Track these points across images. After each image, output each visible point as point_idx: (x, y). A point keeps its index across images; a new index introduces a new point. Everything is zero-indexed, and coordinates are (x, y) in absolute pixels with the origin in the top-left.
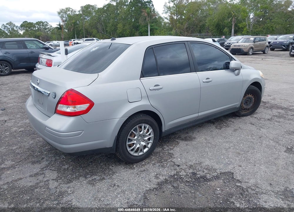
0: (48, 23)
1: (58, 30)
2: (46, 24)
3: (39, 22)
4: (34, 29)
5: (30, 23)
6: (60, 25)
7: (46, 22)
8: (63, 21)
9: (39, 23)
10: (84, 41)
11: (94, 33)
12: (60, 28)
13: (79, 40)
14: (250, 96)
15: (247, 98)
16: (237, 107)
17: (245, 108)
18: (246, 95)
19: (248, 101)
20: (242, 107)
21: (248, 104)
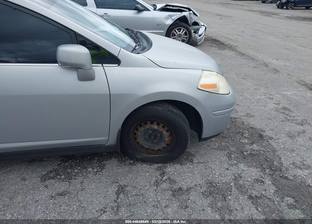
14: (156, 127)
15: (148, 129)
16: (106, 145)
17: (147, 147)
18: (146, 124)
19: (155, 137)
20: (138, 143)
21: (155, 141)
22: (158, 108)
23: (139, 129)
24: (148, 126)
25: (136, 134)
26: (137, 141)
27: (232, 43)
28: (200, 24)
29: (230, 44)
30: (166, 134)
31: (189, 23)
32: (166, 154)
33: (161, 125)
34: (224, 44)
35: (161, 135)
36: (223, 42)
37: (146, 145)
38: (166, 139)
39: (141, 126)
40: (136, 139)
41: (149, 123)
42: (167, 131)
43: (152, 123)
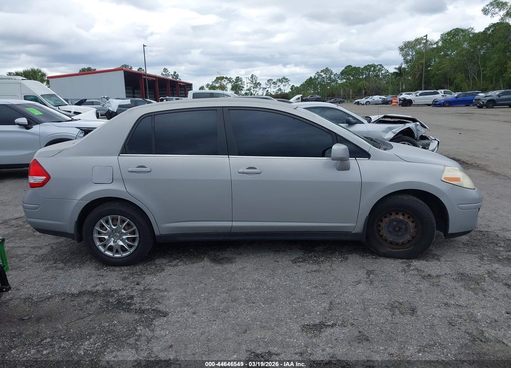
0: (383, 67)
1: (396, 77)
2: (380, 69)
3: (368, 65)
4: (361, 77)
5: (355, 68)
6: (400, 69)
7: (381, 65)
8: (407, 62)
9: (368, 68)
10: (418, 95)
11: (457, 81)
12: (400, 73)
13: (409, 94)
14: (401, 217)
15: (393, 220)
16: (353, 232)
17: (391, 239)
18: (391, 214)
19: (400, 229)
20: (382, 236)
21: (400, 234)
22: (404, 197)
23: (384, 221)
24: (393, 217)
25: (379, 226)
26: (381, 233)
27: (479, 162)
28: (429, 138)
29: (476, 163)
30: (411, 225)
31: (416, 136)
32: (410, 248)
33: (407, 216)
34: (467, 164)
35: (406, 228)
36: (465, 161)
37: (391, 238)
38: (412, 230)
39: (385, 217)
40: (380, 232)
41: (394, 213)
42: (413, 222)
43: (397, 214)
